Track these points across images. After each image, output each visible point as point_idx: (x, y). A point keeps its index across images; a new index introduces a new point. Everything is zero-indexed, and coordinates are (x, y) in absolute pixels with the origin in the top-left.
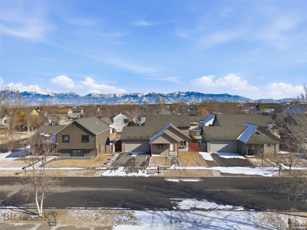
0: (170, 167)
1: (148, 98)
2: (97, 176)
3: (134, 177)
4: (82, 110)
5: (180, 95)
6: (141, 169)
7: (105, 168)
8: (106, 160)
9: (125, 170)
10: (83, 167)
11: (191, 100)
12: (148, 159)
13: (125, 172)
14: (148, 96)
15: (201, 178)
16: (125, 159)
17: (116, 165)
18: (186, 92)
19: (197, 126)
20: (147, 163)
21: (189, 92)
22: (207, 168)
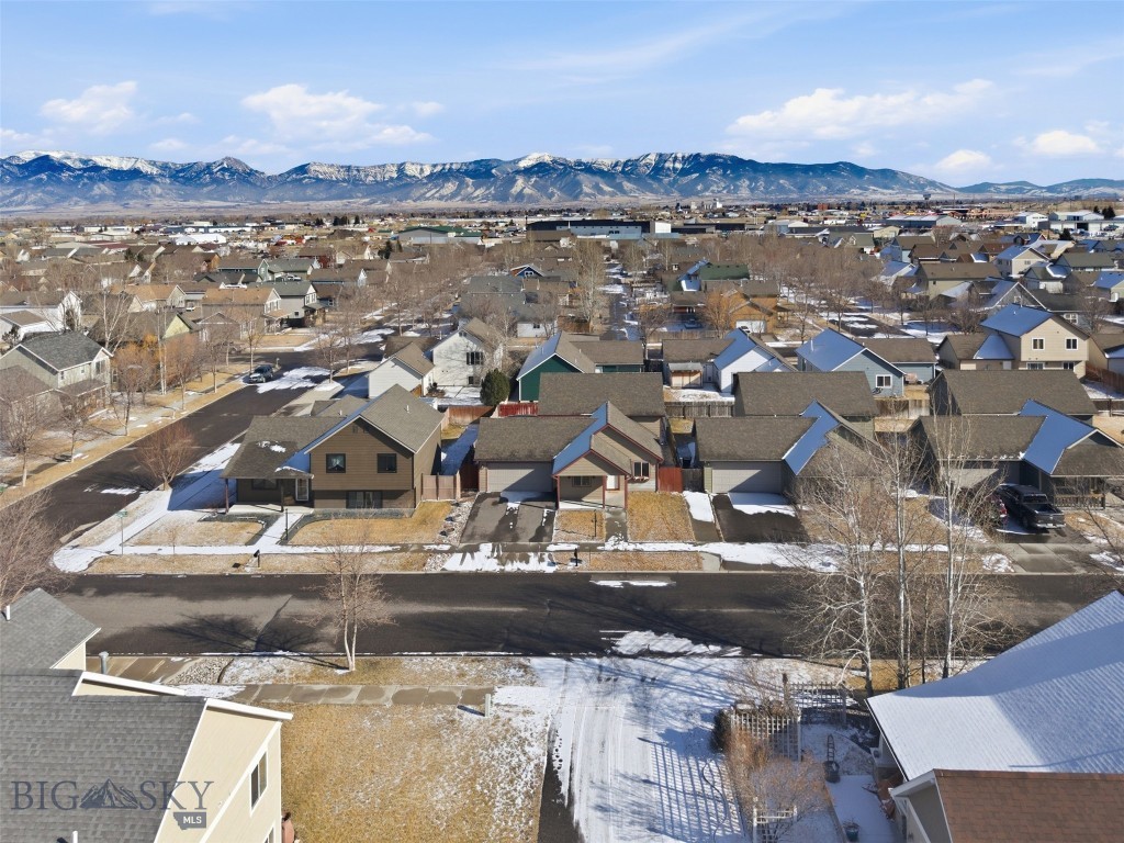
0: (604, 545)
1: (533, 180)
2: (434, 571)
3: (520, 575)
4: (311, 290)
5: (663, 167)
6: (535, 550)
7: (446, 548)
8: (442, 524)
9: (495, 554)
10: (391, 545)
11: (706, 189)
12: (550, 517)
13: (496, 561)
14: (537, 173)
15: (674, 577)
16: (490, 518)
17: (471, 537)
18: (687, 155)
19: (698, 375)
20: (548, 530)
21: (698, 155)
22: (692, 548)
